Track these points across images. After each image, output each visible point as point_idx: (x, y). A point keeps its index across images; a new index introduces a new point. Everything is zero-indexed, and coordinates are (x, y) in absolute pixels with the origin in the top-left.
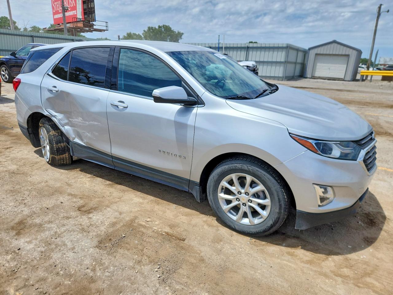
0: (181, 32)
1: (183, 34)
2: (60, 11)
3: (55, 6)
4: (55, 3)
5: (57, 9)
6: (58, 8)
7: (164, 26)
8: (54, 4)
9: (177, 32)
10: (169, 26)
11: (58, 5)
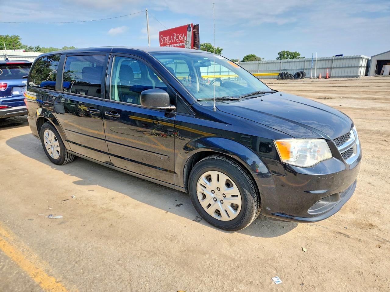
0: (221, 48)
1: (222, 49)
2: (168, 43)
3: (163, 40)
4: (164, 38)
5: (165, 42)
6: (167, 41)
7: (204, 44)
8: (162, 38)
9: (216, 48)
10: (210, 44)
11: (166, 38)
